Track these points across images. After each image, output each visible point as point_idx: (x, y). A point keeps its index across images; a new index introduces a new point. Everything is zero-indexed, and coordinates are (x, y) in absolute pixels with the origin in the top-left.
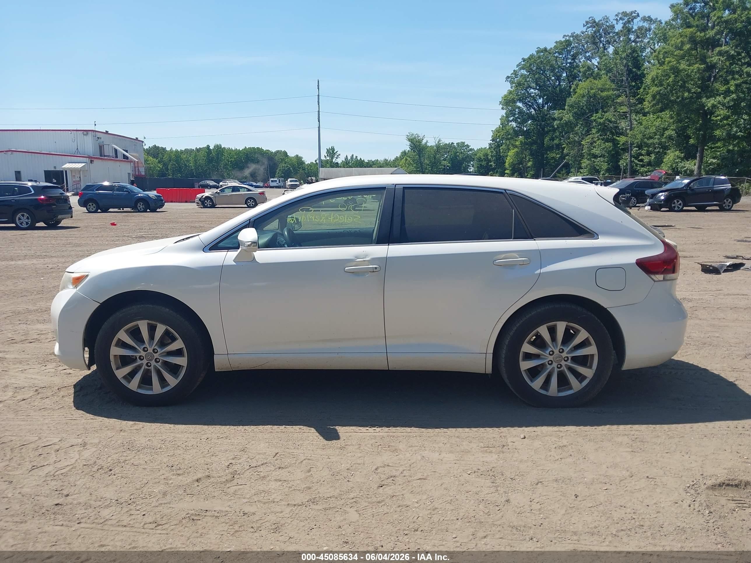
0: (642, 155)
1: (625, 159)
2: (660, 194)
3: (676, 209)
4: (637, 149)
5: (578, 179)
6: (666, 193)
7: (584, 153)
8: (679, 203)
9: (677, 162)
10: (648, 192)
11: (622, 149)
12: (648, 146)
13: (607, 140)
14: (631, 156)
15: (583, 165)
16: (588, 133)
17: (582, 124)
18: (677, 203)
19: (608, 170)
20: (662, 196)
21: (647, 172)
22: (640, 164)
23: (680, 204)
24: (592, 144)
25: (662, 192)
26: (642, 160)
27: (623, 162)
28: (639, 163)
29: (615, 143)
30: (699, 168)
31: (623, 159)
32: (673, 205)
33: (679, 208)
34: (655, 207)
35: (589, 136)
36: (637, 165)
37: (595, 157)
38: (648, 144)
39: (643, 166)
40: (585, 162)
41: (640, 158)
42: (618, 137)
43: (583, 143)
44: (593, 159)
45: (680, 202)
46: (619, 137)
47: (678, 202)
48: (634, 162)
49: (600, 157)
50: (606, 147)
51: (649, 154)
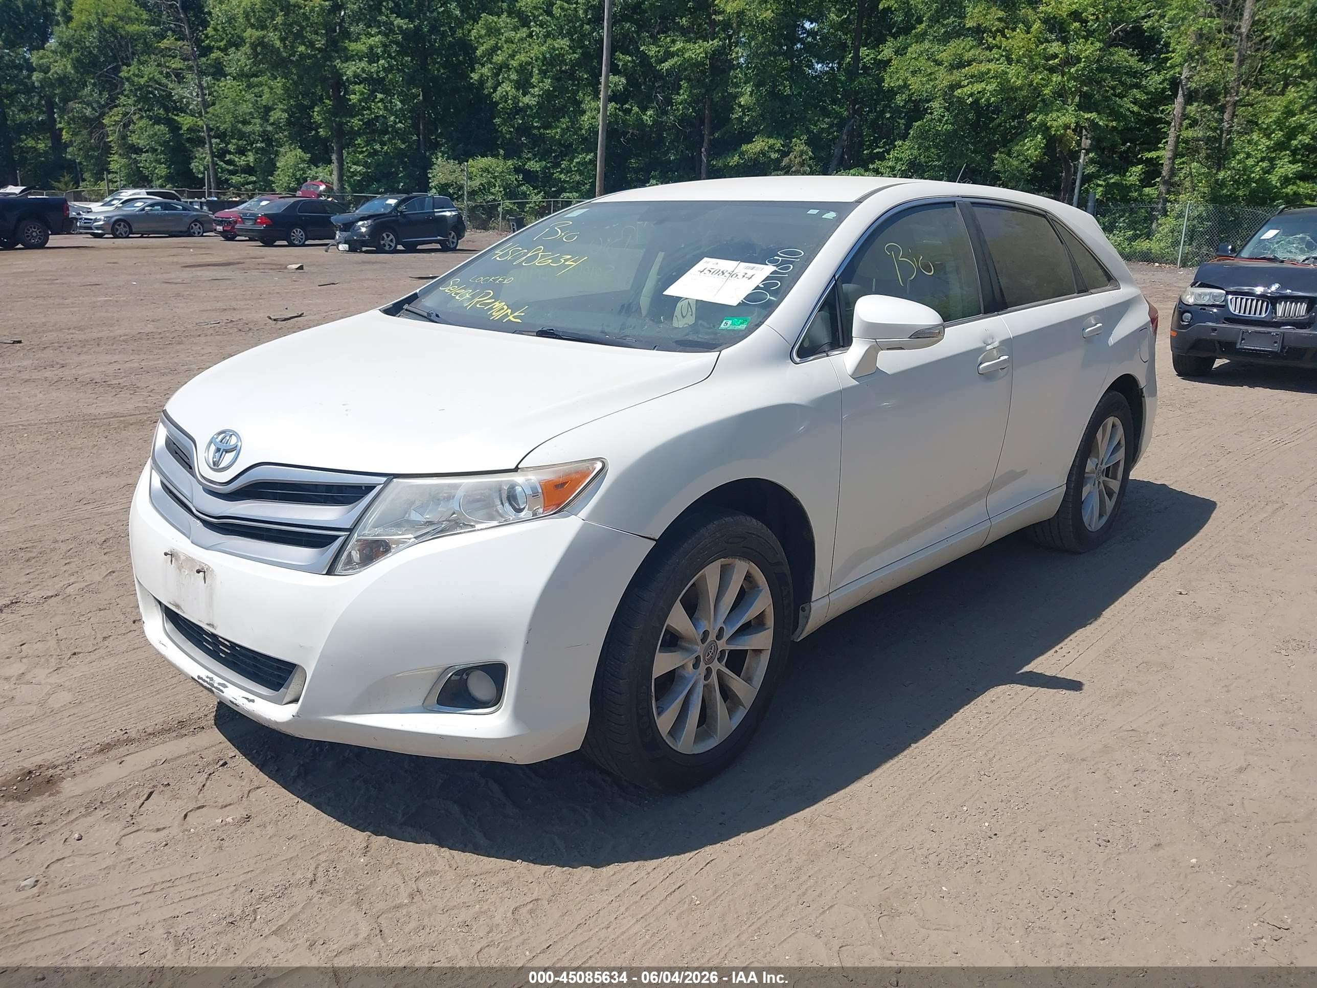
0: (230, 153)
1: (201, 159)
2: (360, 223)
3: (387, 248)
4: (218, 140)
5: (139, 194)
6: (370, 221)
7: (110, 142)
8: (389, 239)
9: (302, 169)
10: (337, 219)
11: (188, 140)
12: (242, 136)
13: (157, 121)
14: (213, 155)
15: (113, 166)
16: (112, 103)
17: (94, 85)
18: (388, 239)
19: (169, 179)
20: (363, 227)
21: (243, 185)
22: (227, 170)
23: (391, 241)
24: (125, 126)
25: (362, 219)
26: (230, 162)
27: (197, 164)
28: (227, 167)
29: (175, 128)
30: (340, 179)
31: (196, 158)
32: (382, 242)
33: (391, 246)
34: (354, 247)
35: (115, 109)
36: (223, 171)
37: (138, 150)
38: (246, 133)
39: (233, 173)
40: (116, 162)
41: (228, 157)
42: (175, 115)
43: (106, 121)
44: (134, 156)
45: (392, 236)
46: (177, 115)
47: (388, 236)
48: (217, 164)
49: (147, 151)
50: (156, 134)
51: (242, 152)
